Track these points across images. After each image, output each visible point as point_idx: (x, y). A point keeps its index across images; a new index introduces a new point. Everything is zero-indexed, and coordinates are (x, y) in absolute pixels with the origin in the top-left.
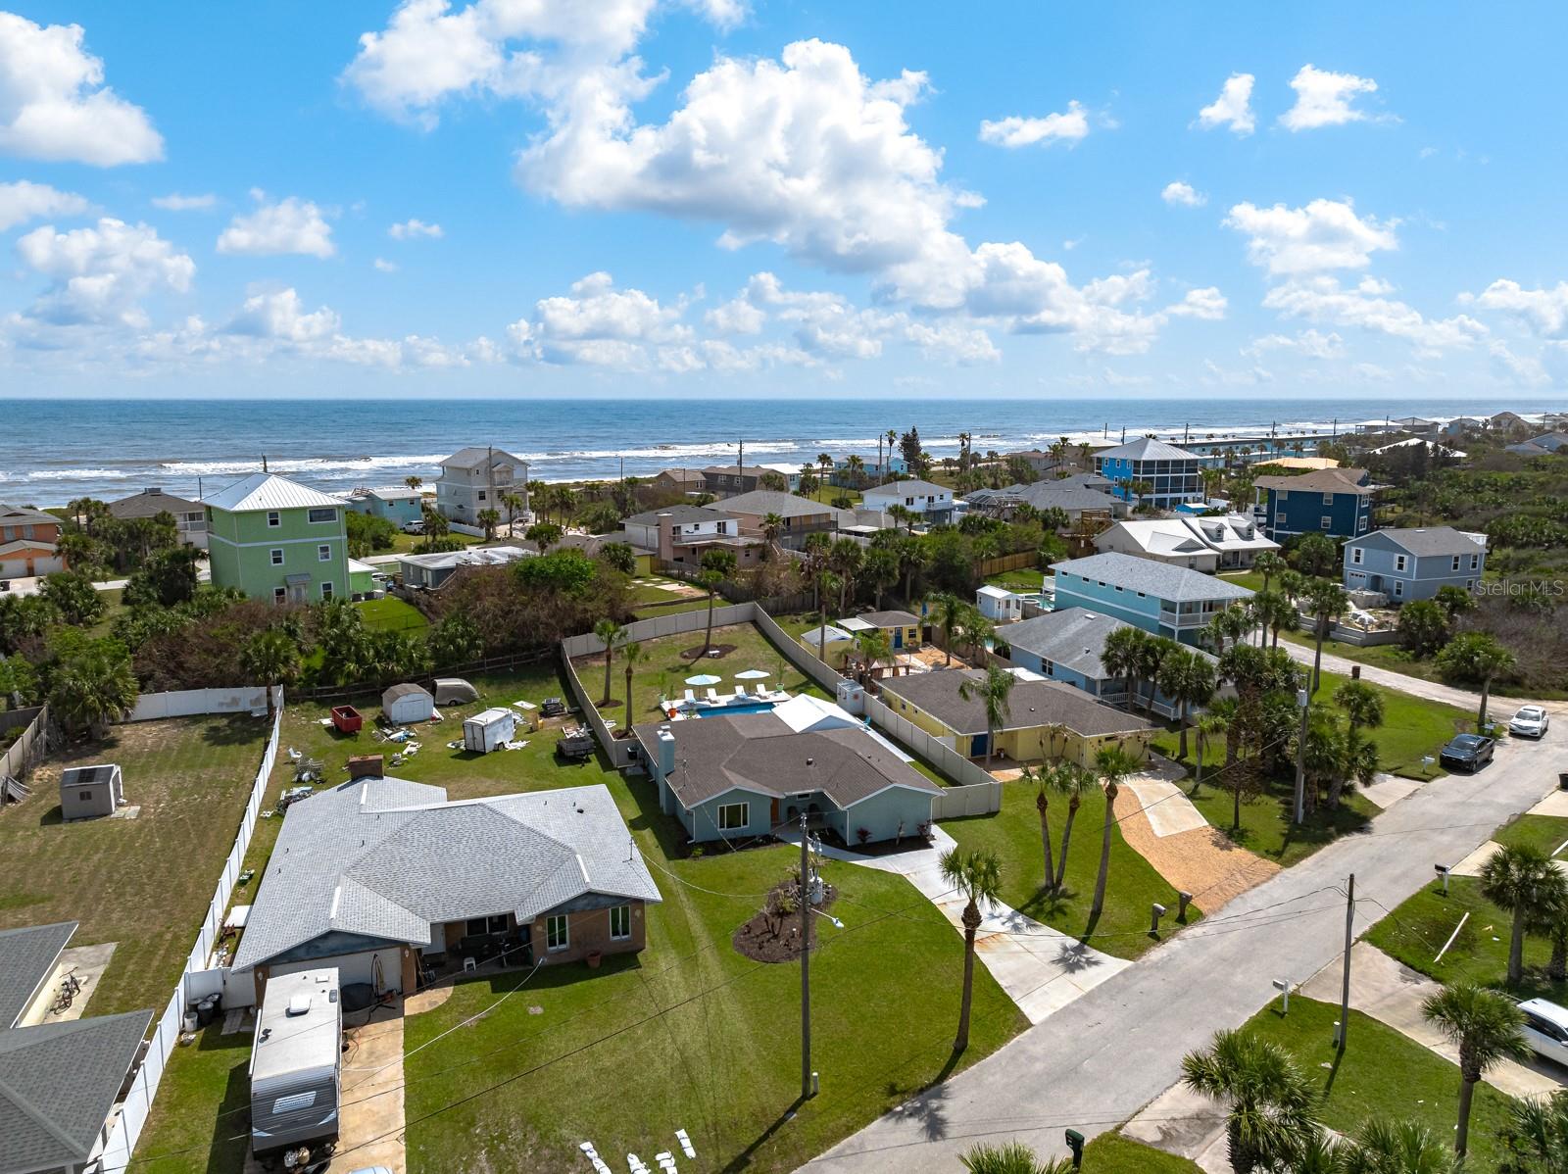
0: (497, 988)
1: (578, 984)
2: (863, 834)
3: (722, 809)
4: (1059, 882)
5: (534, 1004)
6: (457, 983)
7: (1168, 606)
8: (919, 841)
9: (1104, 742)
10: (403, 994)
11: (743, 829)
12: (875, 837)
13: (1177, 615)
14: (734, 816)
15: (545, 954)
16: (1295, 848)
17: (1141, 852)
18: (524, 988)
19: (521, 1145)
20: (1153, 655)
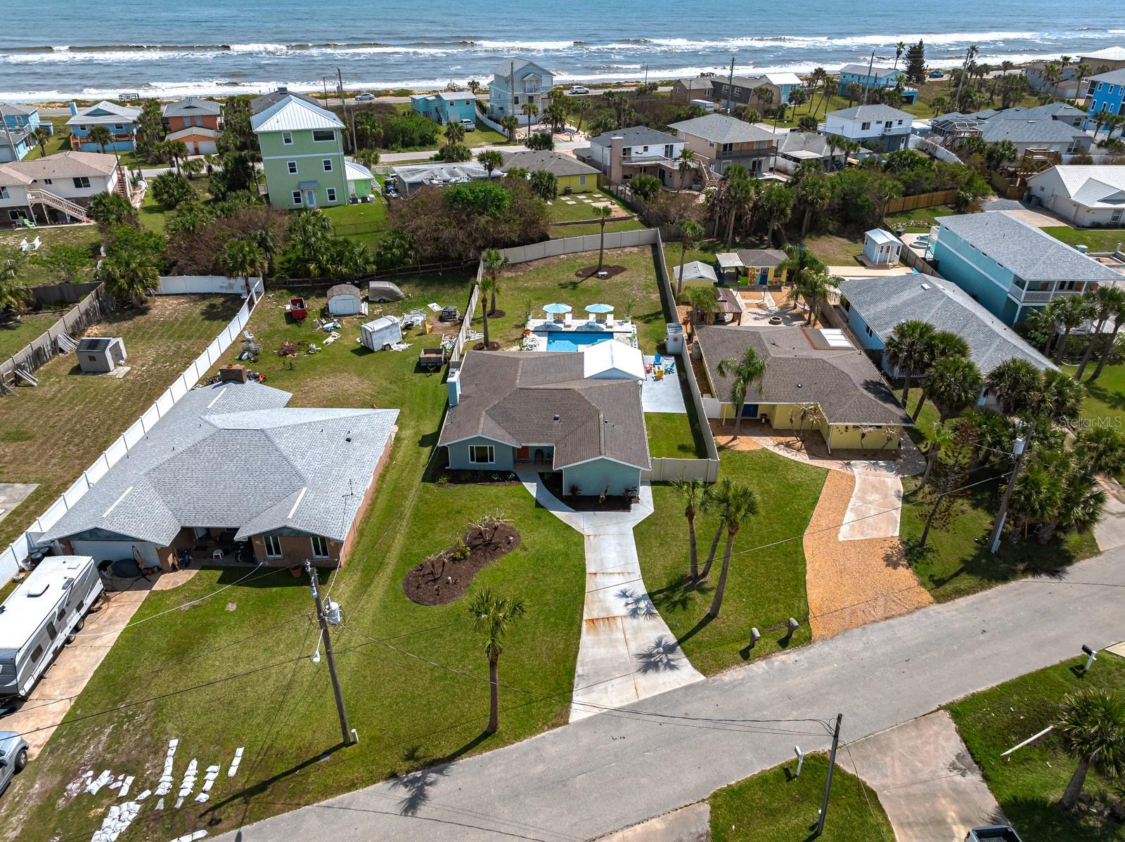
0: (222, 581)
1: (274, 589)
2: (574, 489)
3: (472, 448)
4: (704, 575)
5: (234, 599)
6: (203, 568)
7: (1019, 282)
8: (622, 501)
9: (851, 430)
10: (161, 570)
11: (489, 465)
12: (585, 491)
13: (1024, 292)
14: (482, 454)
15: (265, 559)
16: (965, 581)
17: (807, 555)
18: (240, 584)
19: (136, 728)
20: (932, 353)
